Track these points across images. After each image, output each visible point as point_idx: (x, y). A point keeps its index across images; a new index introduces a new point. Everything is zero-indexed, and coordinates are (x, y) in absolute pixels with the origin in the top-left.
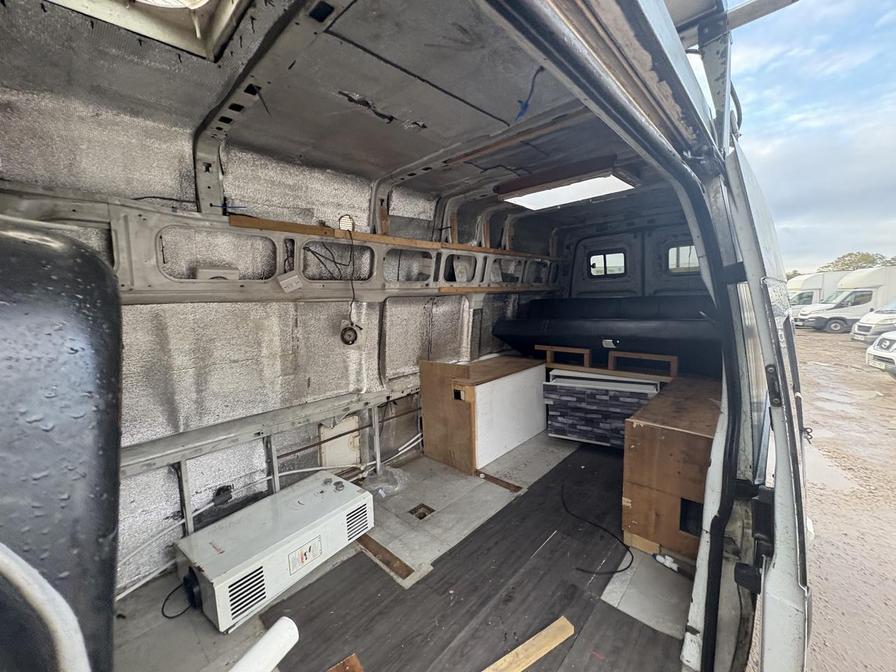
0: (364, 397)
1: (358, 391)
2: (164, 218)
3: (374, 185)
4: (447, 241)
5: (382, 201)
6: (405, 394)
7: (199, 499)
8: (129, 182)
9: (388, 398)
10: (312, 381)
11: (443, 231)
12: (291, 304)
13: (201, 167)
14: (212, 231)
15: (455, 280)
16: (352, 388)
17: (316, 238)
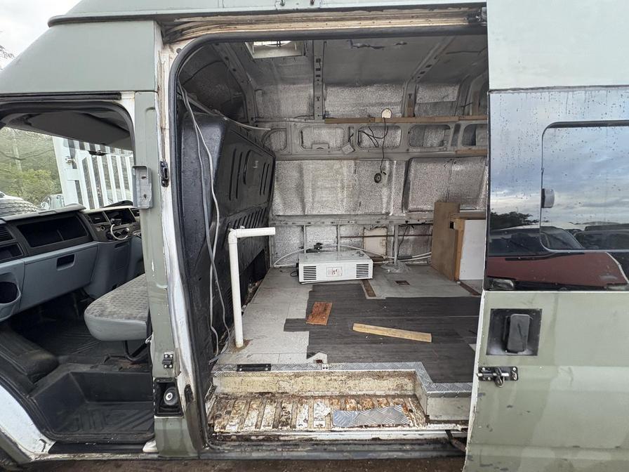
0: (390, 218)
1: (387, 214)
2: (302, 124)
3: (405, 86)
4: (468, 114)
5: (410, 95)
6: (420, 222)
7: (310, 244)
8: (293, 111)
9: (407, 222)
10: (362, 203)
11: (466, 107)
12: (353, 161)
13: (316, 99)
14: (319, 128)
15: (475, 145)
16: (384, 212)
17: (365, 124)
